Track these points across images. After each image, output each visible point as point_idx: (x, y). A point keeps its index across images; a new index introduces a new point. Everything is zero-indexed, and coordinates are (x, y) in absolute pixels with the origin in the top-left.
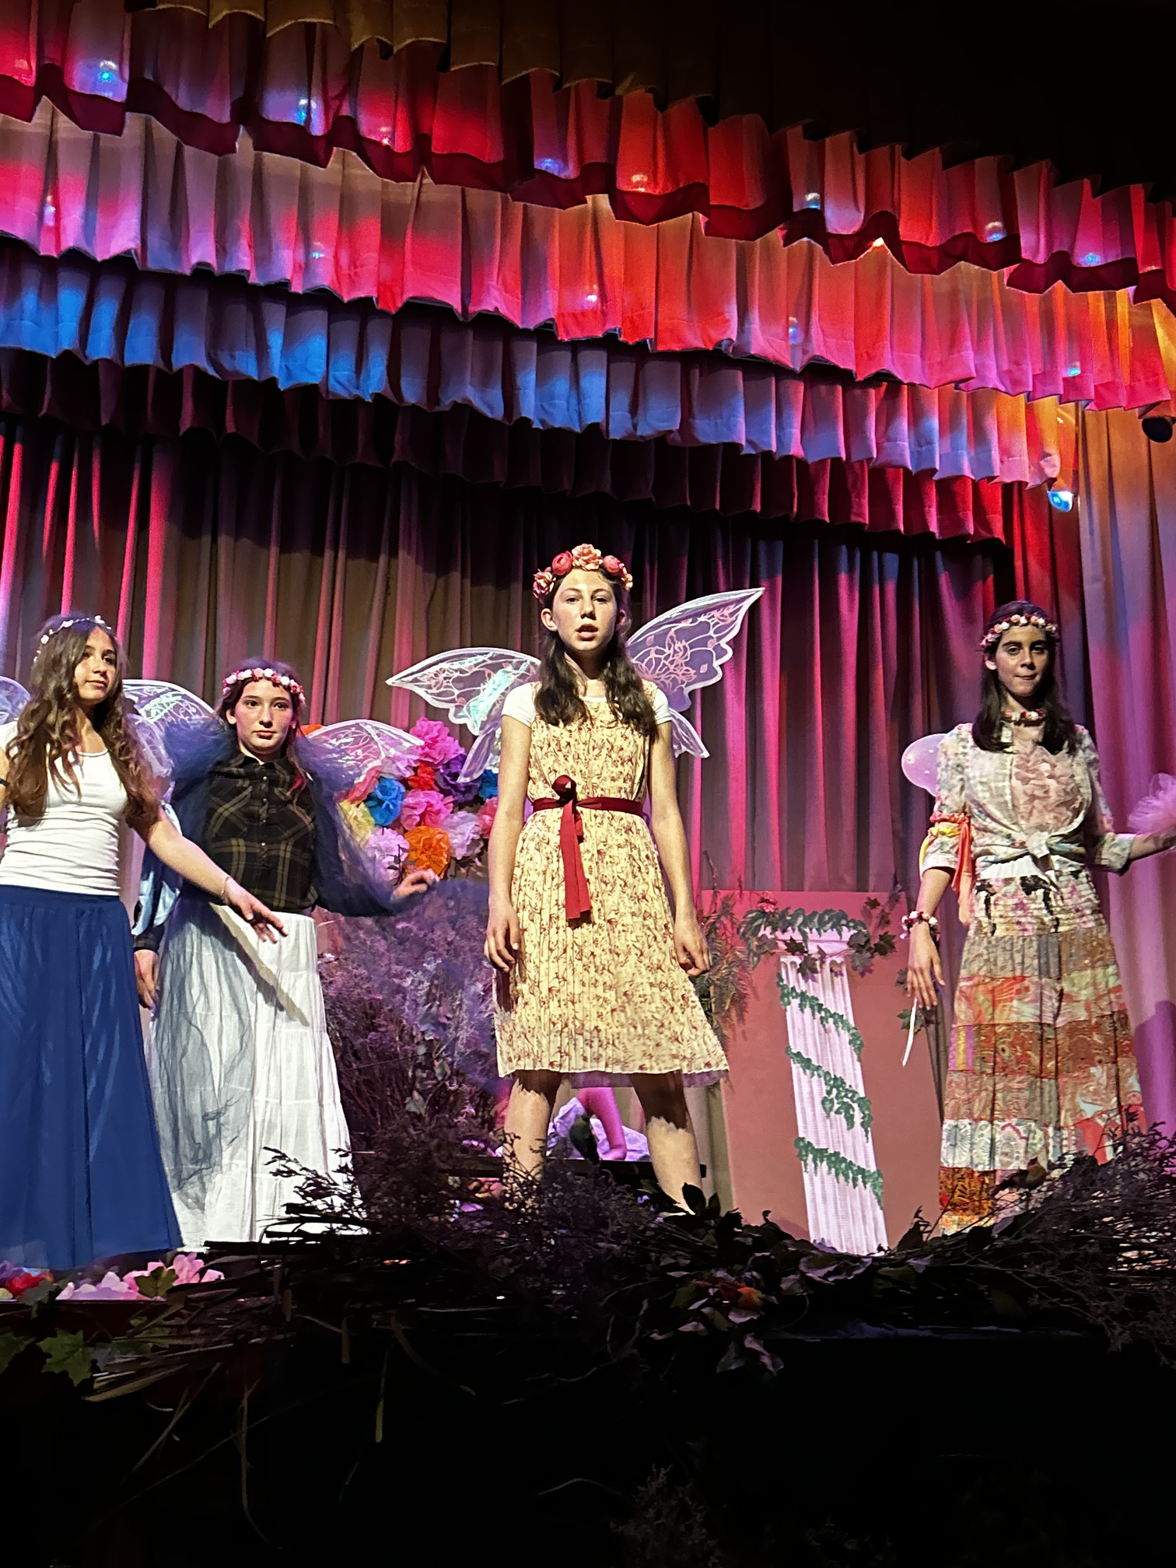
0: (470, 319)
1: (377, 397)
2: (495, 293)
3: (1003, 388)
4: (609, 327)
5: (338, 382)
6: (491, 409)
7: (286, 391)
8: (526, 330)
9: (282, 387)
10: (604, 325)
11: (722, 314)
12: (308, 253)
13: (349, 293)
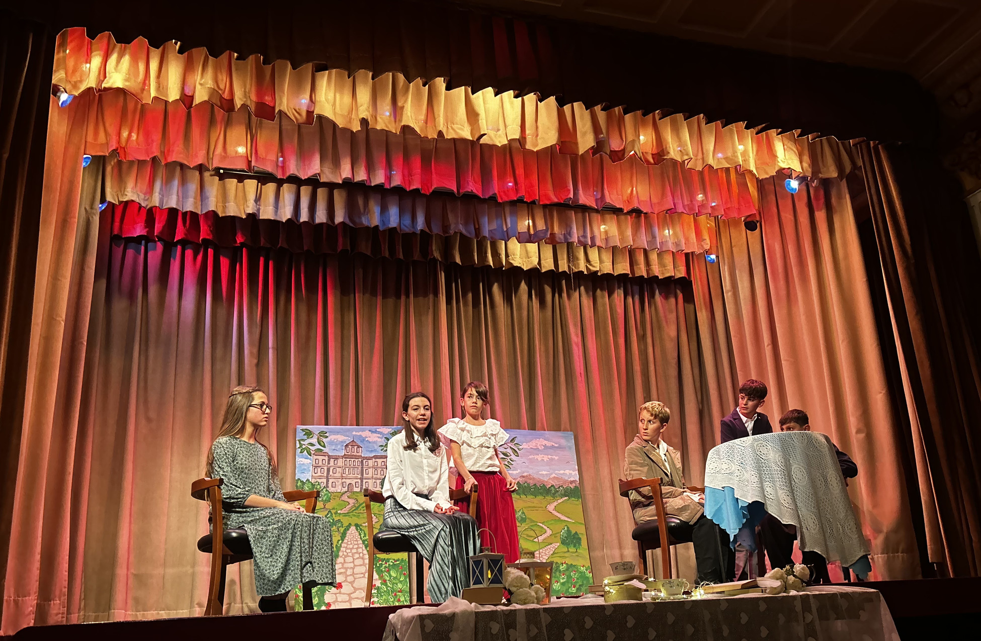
0: (461, 195)
1: (422, 231)
2: (471, 184)
3: (685, 212)
4: (519, 195)
5: (405, 226)
6: (470, 234)
7: (384, 231)
8: (485, 199)
9: (381, 229)
10: (517, 193)
11: (567, 187)
12: (391, 173)
13: (410, 187)
